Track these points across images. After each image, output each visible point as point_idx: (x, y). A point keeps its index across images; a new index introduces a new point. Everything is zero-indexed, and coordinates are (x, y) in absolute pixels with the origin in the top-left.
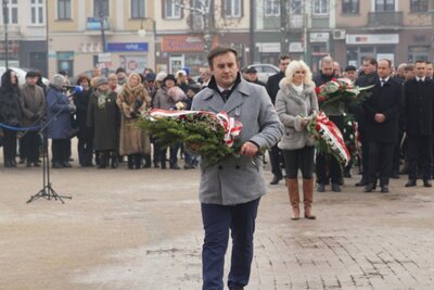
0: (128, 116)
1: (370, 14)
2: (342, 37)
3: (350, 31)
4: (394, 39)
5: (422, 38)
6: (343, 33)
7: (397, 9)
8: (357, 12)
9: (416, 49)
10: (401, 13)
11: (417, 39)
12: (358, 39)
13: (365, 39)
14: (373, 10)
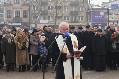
0: (20, 49)
1: (14, 18)
2: (7, 23)
3: (9, 22)
4: (20, 24)
5: (26, 24)
6: (8, 22)
7: (20, 17)
8: (11, 17)
9: (25, 26)
10: (21, 18)
11: (25, 24)
12: (11, 24)
13: (13, 24)
14: (15, 17)
